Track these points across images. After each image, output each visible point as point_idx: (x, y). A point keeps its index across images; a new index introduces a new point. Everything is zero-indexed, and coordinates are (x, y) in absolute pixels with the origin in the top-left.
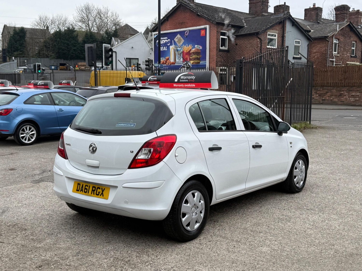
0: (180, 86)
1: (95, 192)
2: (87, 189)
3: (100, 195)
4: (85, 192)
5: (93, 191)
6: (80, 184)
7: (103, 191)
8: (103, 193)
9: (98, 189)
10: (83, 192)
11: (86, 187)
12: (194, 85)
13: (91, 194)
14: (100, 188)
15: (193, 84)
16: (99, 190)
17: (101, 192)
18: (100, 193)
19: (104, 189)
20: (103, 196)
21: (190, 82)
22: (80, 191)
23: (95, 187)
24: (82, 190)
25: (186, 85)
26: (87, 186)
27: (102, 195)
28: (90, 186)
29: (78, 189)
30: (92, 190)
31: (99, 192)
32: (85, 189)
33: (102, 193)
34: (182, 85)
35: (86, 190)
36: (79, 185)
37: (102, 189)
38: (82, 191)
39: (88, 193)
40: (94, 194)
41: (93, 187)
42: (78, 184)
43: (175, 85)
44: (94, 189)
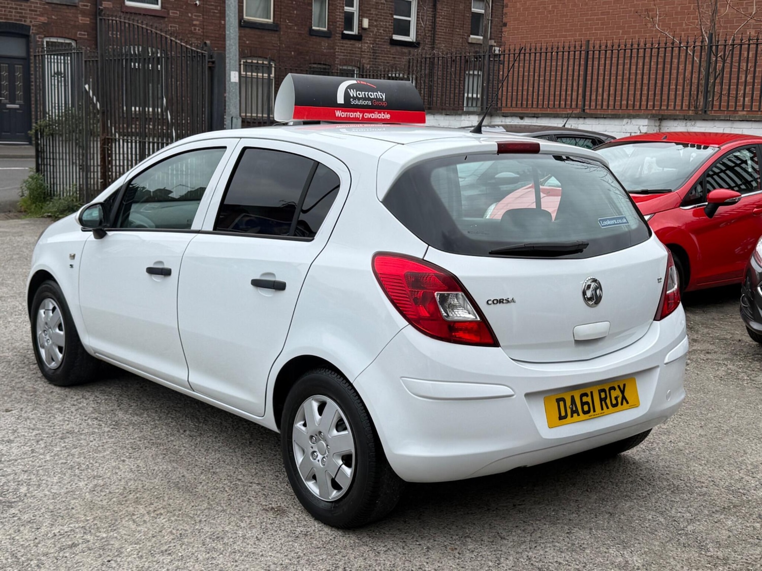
0: (352, 115)
1: (608, 401)
2: (587, 403)
3: (622, 404)
4: (585, 413)
5: (603, 402)
6: (563, 400)
7: (623, 392)
8: (626, 394)
9: (612, 392)
10: (578, 415)
11: (585, 399)
12: (388, 116)
13: (602, 409)
14: (614, 388)
15: (384, 113)
16: (614, 394)
17: (621, 396)
18: (620, 400)
19: (624, 385)
20: (627, 403)
21: (376, 106)
22: (572, 416)
23: (604, 390)
24: (574, 412)
25: (367, 115)
26: (586, 395)
27: (624, 402)
28: (592, 393)
29: (563, 414)
30: (601, 400)
31: (616, 398)
32: (583, 404)
33: (624, 398)
34: (358, 115)
35: (586, 408)
36: (562, 403)
37: (619, 387)
38: (575, 415)
39: (594, 411)
40: (608, 408)
41: (600, 391)
42: (558, 401)
43: (338, 113)
44: (603, 395)
